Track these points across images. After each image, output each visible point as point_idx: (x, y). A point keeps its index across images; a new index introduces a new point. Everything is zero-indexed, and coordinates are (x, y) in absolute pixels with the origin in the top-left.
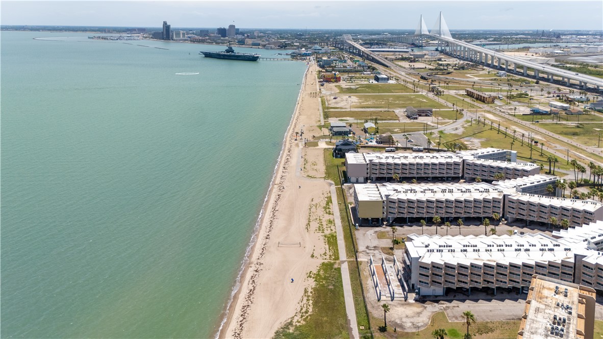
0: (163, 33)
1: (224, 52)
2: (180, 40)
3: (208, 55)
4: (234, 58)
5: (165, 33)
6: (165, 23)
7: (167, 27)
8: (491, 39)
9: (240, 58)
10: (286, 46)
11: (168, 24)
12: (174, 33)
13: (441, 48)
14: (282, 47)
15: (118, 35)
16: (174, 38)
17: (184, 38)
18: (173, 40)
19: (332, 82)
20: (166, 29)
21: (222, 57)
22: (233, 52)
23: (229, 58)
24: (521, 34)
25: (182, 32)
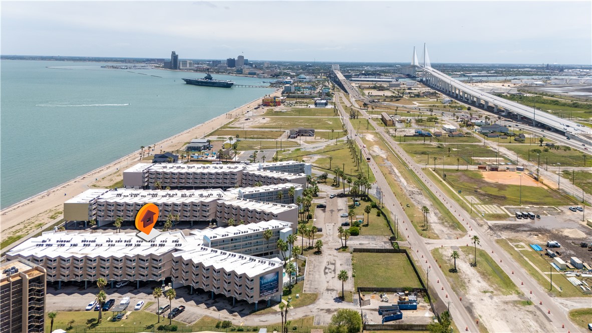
0: (171, 62)
1: (204, 79)
2: (187, 69)
3: (189, 82)
4: (210, 85)
5: (173, 62)
6: (173, 53)
7: (175, 57)
8: (492, 72)
9: (216, 85)
10: (279, 75)
11: (176, 54)
12: (181, 63)
13: (426, 78)
14: (274, 76)
15: (132, 65)
16: (181, 67)
17: (190, 68)
18: (179, 69)
19: (270, 106)
20: (174, 59)
21: (200, 84)
22: (211, 79)
23: (206, 84)
24: (528, 68)
25: (188, 62)
